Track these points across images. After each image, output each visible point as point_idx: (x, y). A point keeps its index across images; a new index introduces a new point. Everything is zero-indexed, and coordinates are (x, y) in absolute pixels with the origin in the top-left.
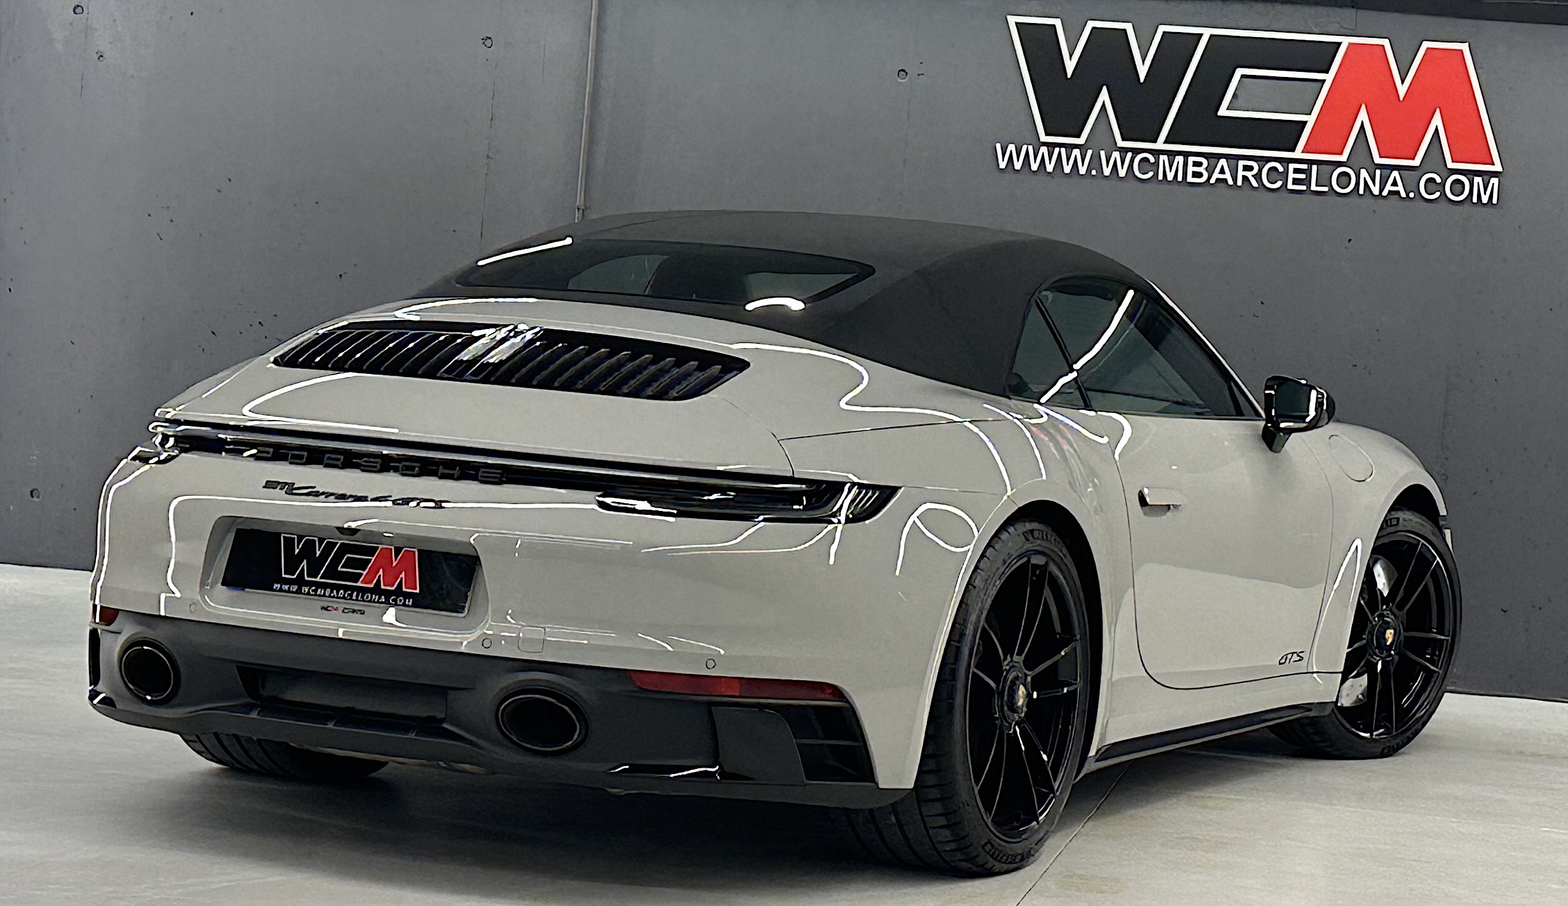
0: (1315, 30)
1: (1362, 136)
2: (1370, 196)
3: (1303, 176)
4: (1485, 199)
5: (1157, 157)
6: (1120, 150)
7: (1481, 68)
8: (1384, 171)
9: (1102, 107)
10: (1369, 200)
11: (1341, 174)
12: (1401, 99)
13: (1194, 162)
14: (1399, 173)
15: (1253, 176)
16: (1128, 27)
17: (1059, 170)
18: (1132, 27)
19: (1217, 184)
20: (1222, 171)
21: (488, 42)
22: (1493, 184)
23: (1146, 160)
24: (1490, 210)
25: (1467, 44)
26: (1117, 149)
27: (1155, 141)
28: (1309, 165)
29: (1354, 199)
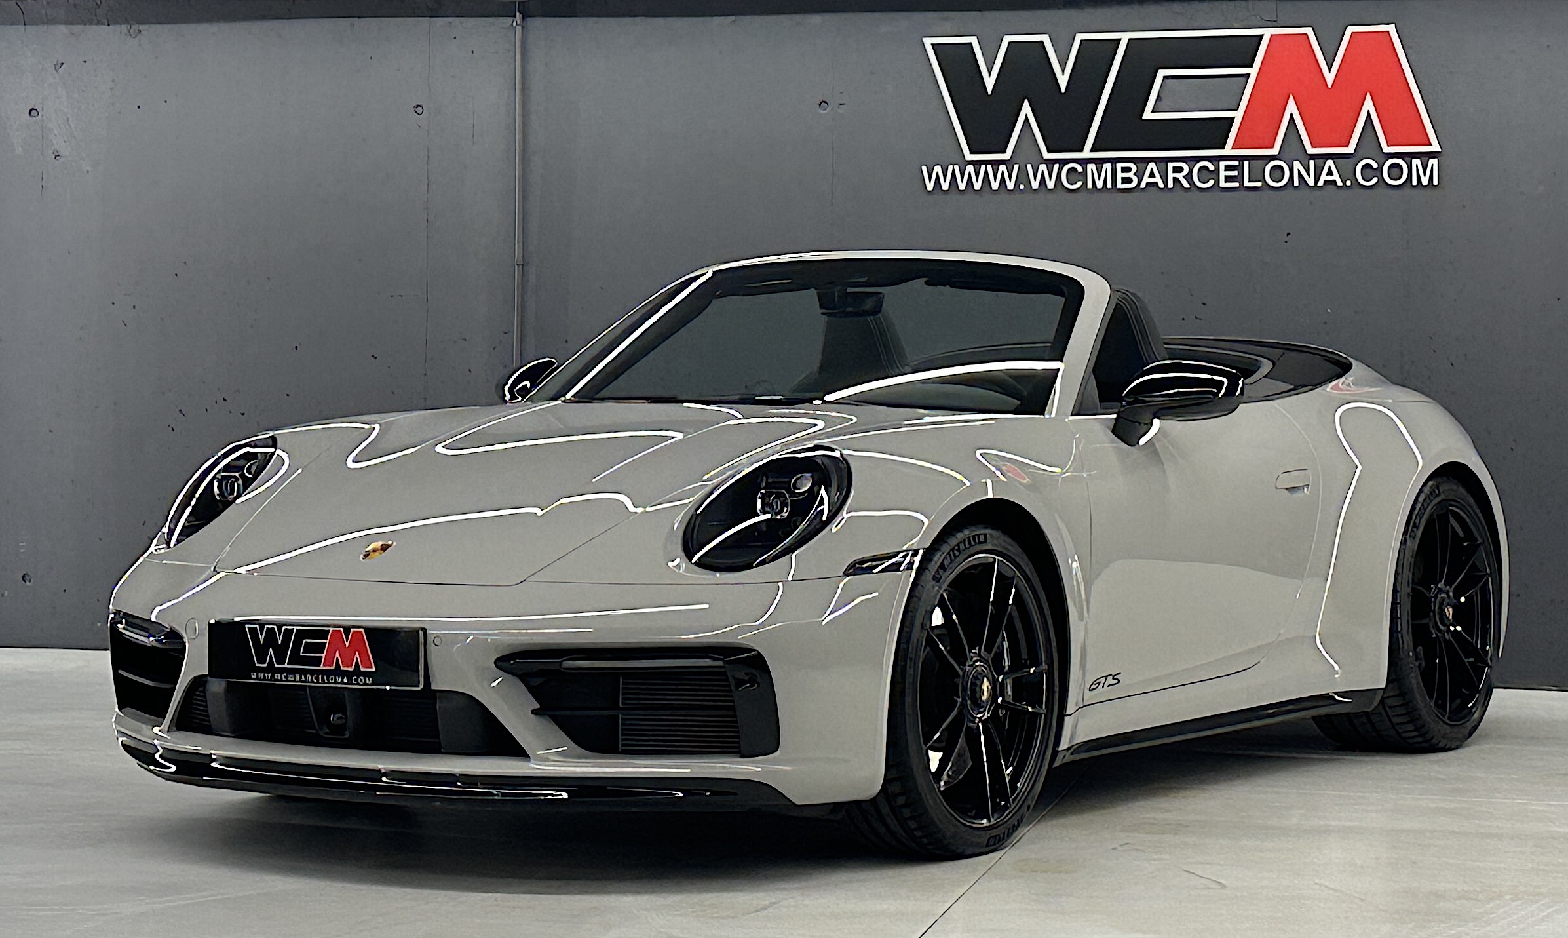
0: (1237, 25)
1: (1292, 127)
2: (1307, 187)
3: (1235, 173)
4: (1425, 181)
5: (1084, 166)
6: (1046, 162)
7: (1410, 47)
8: (1317, 161)
9: (1024, 122)
10: (1305, 192)
11: (1273, 168)
12: (1330, 86)
13: (1122, 168)
14: (1334, 162)
15: (1184, 177)
16: (1045, 38)
17: (986, 188)
18: (1049, 38)
19: (1148, 188)
20: (1152, 175)
21: (419, 110)
22: (1432, 165)
23: (1073, 170)
24: (1429, 192)
25: (1394, 25)
26: (1044, 162)
27: (1081, 150)
28: (1241, 162)
29: (1288, 193)
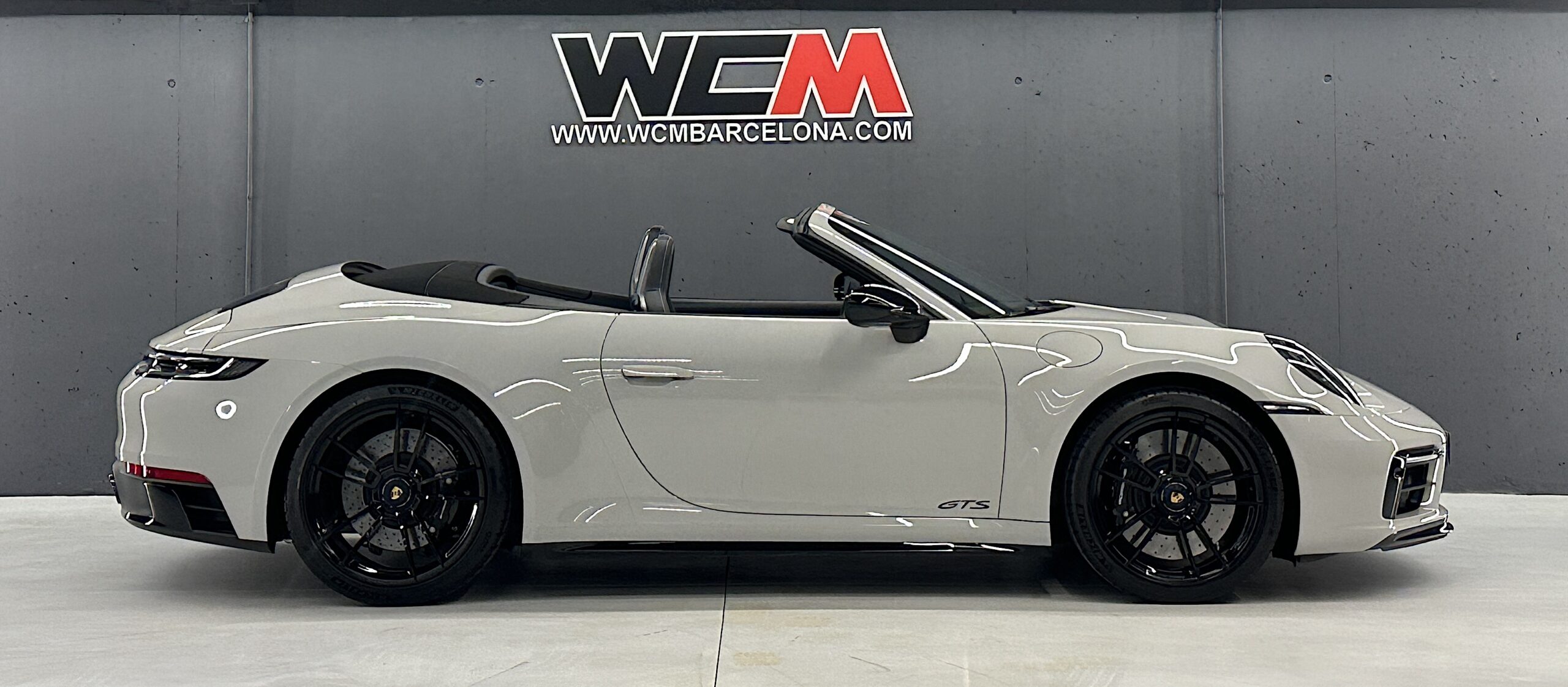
0: (773, 27)
7: (892, 44)
10: (821, 144)
21: (172, 84)
24: (907, 144)
25: (880, 28)
29: (810, 145)
